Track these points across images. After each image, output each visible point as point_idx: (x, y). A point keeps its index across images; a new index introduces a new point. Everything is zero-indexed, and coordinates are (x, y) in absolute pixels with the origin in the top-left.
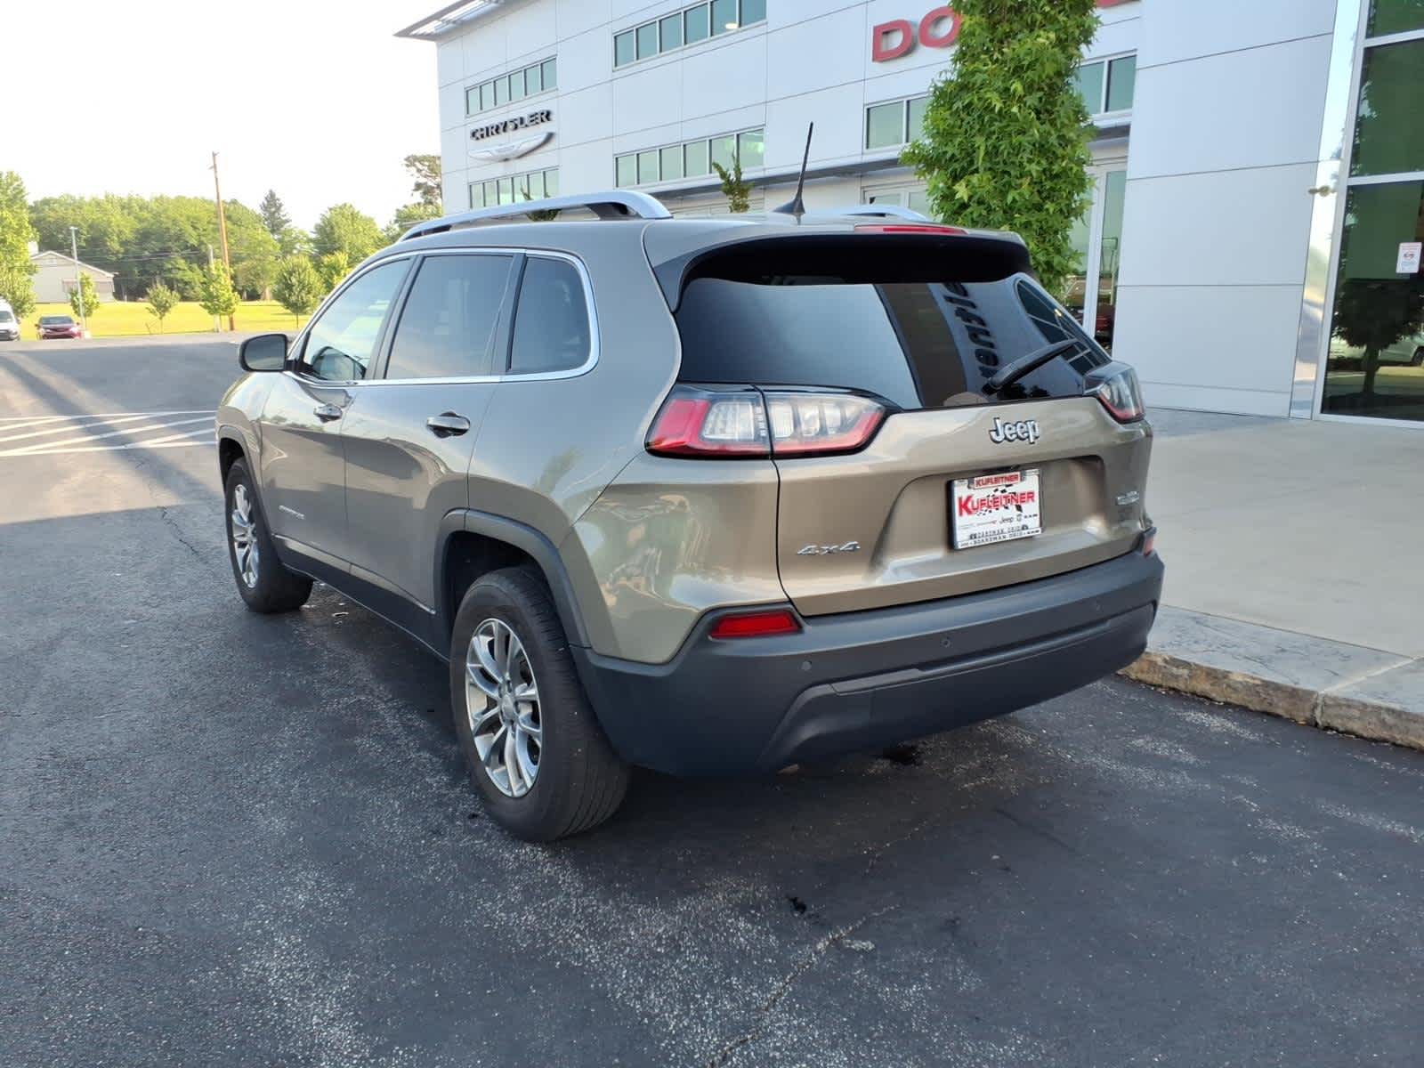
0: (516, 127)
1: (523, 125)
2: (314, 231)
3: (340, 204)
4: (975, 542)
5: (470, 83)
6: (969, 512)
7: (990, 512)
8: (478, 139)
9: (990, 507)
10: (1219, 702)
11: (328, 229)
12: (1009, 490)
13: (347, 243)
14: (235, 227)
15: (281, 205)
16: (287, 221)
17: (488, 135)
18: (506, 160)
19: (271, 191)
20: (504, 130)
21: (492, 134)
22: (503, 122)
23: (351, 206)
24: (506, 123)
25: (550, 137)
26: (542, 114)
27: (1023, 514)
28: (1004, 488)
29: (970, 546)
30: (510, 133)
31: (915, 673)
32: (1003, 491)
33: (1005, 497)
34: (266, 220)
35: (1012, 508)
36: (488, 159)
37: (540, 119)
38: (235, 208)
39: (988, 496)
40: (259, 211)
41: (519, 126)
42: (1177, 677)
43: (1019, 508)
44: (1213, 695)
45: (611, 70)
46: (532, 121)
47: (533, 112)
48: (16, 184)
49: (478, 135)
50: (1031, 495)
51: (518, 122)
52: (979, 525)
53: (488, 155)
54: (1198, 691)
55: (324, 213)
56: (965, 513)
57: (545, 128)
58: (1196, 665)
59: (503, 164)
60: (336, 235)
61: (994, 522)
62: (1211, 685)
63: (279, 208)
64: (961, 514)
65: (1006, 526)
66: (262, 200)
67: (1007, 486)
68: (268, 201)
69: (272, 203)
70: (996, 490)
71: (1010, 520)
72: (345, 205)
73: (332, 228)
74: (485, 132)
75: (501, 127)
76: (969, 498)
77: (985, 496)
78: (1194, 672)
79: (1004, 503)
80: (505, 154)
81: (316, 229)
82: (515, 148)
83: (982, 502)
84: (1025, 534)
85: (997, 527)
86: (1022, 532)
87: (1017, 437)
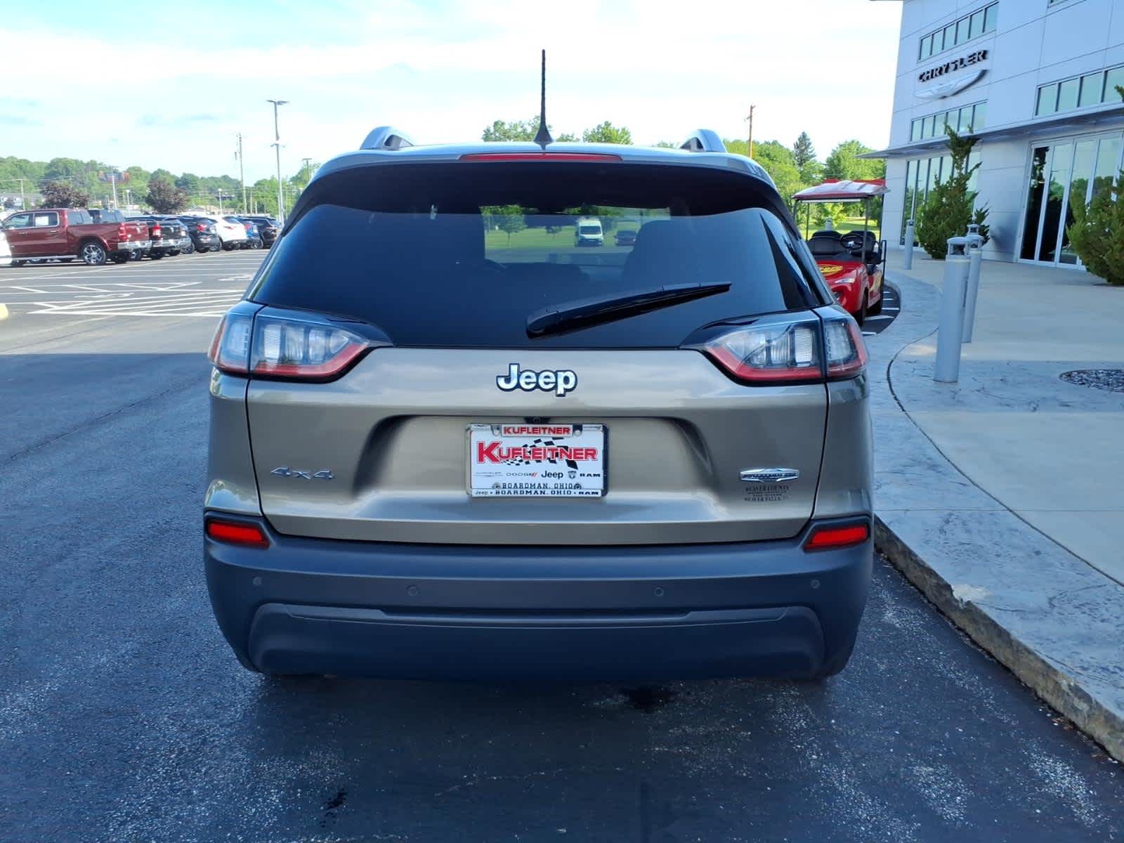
0: (956, 68)
1: (962, 66)
2: (825, 163)
3: (849, 141)
4: (498, 493)
5: (924, 33)
6: (493, 459)
7: (527, 463)
8: (924, 81)
9: (526, 458)
10: (1114, 759)
11: (836, 162)
12: (557, 443)
13: (850, 172)
14: (770, 163)
15: (810, 144)
16: (812, 156)
17: (932, 77)
18: (945, 97)
19: (803, 133)
20: (946, 71)
21: (936, 75)
22: (946, 64)
23: (858, 142)
24: (948, 64)
25: (983, 73)
26: (980, 53)
27: (578, 472)
28: (551, 440)
29: (489, 495)
30: (951, 73)
31: (378, 615)
32: (549, 443)
33: (552, 450)
34: (797, 156)
35: (562, 463)
36: (928, 98)
37: (977, 58)
38: (773, 148)
39: (526, 446)
40: (792, 148)
41: (959, 66)
42: (1076, 710)
43: (572, 464)
44: (1110, 748)
45: (1046, 6)
46: (969, 61)
47: (971, 53)
48: (625, 137)
49: (925, 77)
50: (591, 453)
51: (958, 63)
53: (930, 94)
54: (1096, 736)
55: (835, 149)
56: (486, 459)
57: (982, 65)
58: (1097, 703)
59: (940, 101)
60: (842, 167)
61: (533, 475)
62: (1109, 734)
63: (807, 147)
64: (481, 459)
65: (551, 482)
66: (796, 140)
67: (554, 438)
68: (800, 142)
69: (803, 142)
70: (539, 441)
71: (560, 475)
72: (853, 142)
73: (839, 161)
74: (930, 74)
75: (944, 69)
76: (494, 445)
77: (520, 445)
78: (1093, 711)
79: (549, 455)
80: (943, 93)
81: (827, 162)
82: (952, 87)
83: (514, 452)
84: (575, 493)
85: (538, 480)
86: (573, 491)
87: (538, 386)
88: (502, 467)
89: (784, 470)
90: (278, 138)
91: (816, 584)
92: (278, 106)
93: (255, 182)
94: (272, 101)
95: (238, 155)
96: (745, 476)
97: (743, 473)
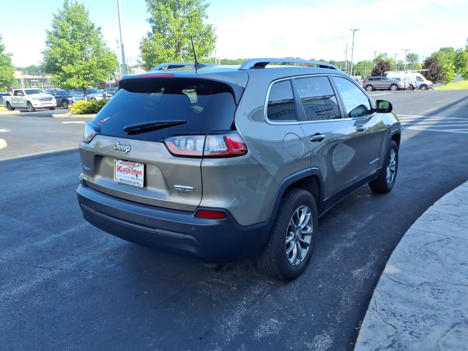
6: (120, 171)
7: (127, 174)
9: (127, 172)
27: (138, 178)
28: (132, 167)
29: (120, 182)
32: (132, 168)
35: (135, 175)
39: (127, 168)
43: (137, 176)
50: (141, 173)
52: (124, 176)
61: (129, 177)
64: (118, 171)
65: (133, 180)
70: (130, 167)
76: (121, 167)
79: (132, 172)
83: (125, 170)
84: (136, 185)
85: (130, 179)
86: (136, 184)
87: (122, 150)
88: (122, 174)
89: (188, 187)
90: (353, 45)
91: (193, 228)
92: (355, 31)
93: (358, 63)
94: (352, 30)
95: (346, 52)
96: (176, 187)
97: (175, 186)
